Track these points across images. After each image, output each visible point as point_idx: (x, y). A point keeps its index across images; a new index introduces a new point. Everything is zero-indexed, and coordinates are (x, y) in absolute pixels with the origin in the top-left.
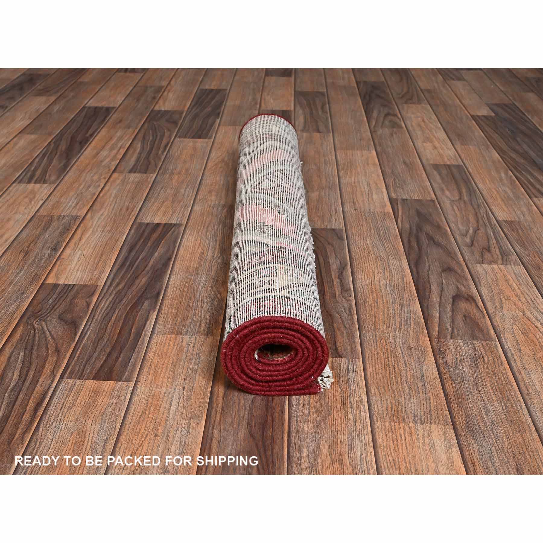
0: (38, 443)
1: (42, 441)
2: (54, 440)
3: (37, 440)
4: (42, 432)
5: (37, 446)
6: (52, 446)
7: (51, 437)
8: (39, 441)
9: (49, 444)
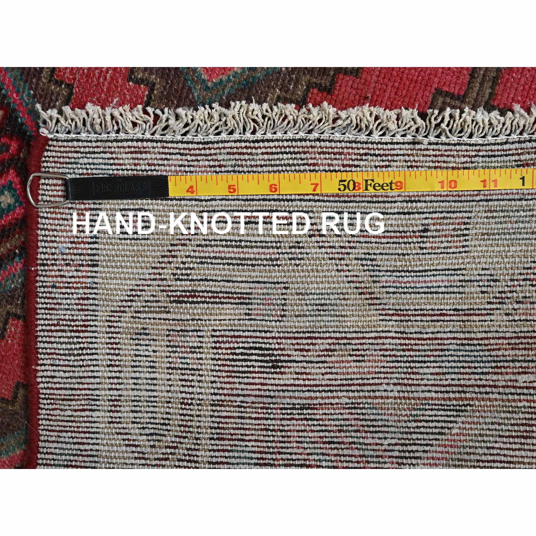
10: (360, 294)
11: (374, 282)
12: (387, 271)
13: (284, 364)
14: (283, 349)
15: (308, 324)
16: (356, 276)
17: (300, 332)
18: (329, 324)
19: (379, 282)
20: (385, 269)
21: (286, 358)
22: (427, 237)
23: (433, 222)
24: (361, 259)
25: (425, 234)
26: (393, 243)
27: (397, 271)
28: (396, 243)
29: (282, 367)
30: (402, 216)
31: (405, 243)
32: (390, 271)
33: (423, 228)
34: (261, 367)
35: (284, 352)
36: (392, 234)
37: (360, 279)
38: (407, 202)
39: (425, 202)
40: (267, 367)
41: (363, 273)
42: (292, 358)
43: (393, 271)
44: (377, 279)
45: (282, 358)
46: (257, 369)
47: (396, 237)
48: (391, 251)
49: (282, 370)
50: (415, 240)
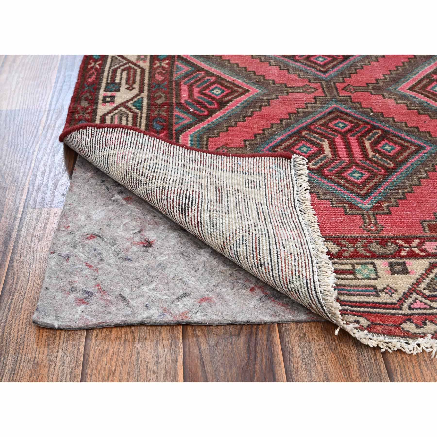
0: (16, 277)
1: (19, 275)
2: (31, 273)
3: (14, 275)
4: (17, 266)
5: (15, 280)
6: (30, 279)
7: (27, 270)
8: (16, 275)
9: (27, 277)
10: (223, 242)
11: (231, 247)
12: (237, 252)
13: (184, 214)
14: (191, 212)
15: (205, 220)
16: (233, 237)
17: (201, 218)
18: (206, 231)
19: (231, 249)
20: (238, 250)
21: (187, 214)
22: (258, 267)
23: (267, 268)
24: (243, 238)
25: (259, 266)
26: (253, 251)
27: (238, 257)
28: (253, 252)
29: (182, 213)
30: (269, 252)
31: (253, 257)
32: (237, 253)
33: (263, 263)
34: (182, 204)
35: (190, 212)
36: (258, 249)
37: (231, 239)
38: (277, 253)
39: (278, 261)
40: (182, 206)
41: (235, 240)
42: (187, 217)
43: (238, 256)
44: (232, 248)
45: (187, 212)
46: (181, 202)
47: (256, 251)
48: (248, 250)
49: (181, 214)
50: (256, 260)
